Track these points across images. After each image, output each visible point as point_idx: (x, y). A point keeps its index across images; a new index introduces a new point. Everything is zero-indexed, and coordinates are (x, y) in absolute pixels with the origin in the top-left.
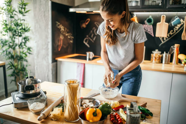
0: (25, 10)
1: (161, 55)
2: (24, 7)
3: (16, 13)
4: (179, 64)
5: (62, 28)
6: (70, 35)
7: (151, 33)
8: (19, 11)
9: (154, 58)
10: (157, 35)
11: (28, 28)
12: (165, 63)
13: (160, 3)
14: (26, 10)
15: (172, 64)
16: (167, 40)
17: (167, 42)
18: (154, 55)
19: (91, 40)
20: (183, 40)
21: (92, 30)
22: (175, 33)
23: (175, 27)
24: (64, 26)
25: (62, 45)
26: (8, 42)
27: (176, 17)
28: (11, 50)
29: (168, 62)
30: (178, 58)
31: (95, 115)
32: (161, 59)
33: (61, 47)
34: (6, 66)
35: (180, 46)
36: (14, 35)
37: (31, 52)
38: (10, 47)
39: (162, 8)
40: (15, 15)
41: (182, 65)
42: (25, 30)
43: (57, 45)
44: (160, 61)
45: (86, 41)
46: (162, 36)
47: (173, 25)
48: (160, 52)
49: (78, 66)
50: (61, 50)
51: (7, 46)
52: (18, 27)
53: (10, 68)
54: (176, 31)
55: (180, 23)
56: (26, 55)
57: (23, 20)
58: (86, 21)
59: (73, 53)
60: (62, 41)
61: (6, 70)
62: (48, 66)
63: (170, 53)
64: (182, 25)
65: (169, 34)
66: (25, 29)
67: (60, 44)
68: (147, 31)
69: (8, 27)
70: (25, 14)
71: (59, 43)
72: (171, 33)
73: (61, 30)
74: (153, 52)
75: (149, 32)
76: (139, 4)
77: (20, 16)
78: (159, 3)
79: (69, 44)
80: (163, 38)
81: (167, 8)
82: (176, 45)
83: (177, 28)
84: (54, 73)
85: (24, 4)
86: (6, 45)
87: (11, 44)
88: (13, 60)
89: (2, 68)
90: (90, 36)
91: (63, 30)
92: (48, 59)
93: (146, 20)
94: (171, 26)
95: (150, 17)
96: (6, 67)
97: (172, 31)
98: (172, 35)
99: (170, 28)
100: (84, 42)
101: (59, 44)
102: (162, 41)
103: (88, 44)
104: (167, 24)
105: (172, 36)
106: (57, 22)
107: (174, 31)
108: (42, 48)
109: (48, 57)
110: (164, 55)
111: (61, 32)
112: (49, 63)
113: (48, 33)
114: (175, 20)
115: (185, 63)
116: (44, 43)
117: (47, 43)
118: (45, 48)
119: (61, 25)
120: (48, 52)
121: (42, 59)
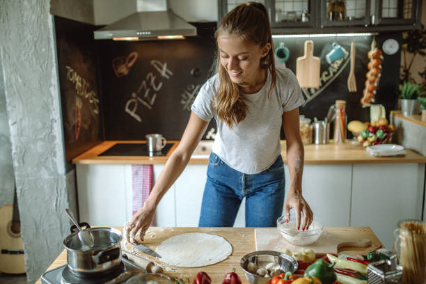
4: (347, 141)
5: (77, 79)
6: (93, 95)
12: (321, 143)
13: (304, 15)
15: (333, 143)
16: (318, 92)
17: (317, 97)
19: (145, 104)
20: (352, 92)
21: (145, 79)
22: (332, 78)
23: (332, 65)
24: (80, 76)
25: (81, 125)
27: (336, 45)
29: (326, 140)
32: (311, 134)
33: (79, 129)
35: (347, 105)
39: (311, 27)
43: (72, 125)
44: (311, 139)
45: (131, 108)
46: (308, 86)
47: (329, 62)
48: (309, 120)
49: (136, 174)
50: (80, 136)
54: (334, 73)
58: (128, 59)
59: (101, 139)
60: (79, 114)
62: (57, 181)
67: (78, 123)
71: (75, 119)
72: (325, 79)
73: (77, 87)
79: (92, 118)
80: (309, 90)
82: (339, 103)
83: (336, 66)
90: (141, 95)
91: (80, 85)
95: (282, 46)
97: (326, 73)
98: (327, 81)
99: (324, 67)
100: (127, 110)
101: (76, 121)
102: (308, 97)
103: (136, 113)
104: (318, 59)
105: (327, 85)
106: (69, 68)
107: (329, 74)
108: (36, 137)
109: (54, 158)
110: (317, 126)
111: (76, 91)
112: (58, 175)
113: (52, 97)
114: (333, 51)
115: (365, 139)
116: (40, 125)
117: (48, 124)
118: (45, 136)
119: (75, 74)
120: (54, 148)
121: (37, 165)
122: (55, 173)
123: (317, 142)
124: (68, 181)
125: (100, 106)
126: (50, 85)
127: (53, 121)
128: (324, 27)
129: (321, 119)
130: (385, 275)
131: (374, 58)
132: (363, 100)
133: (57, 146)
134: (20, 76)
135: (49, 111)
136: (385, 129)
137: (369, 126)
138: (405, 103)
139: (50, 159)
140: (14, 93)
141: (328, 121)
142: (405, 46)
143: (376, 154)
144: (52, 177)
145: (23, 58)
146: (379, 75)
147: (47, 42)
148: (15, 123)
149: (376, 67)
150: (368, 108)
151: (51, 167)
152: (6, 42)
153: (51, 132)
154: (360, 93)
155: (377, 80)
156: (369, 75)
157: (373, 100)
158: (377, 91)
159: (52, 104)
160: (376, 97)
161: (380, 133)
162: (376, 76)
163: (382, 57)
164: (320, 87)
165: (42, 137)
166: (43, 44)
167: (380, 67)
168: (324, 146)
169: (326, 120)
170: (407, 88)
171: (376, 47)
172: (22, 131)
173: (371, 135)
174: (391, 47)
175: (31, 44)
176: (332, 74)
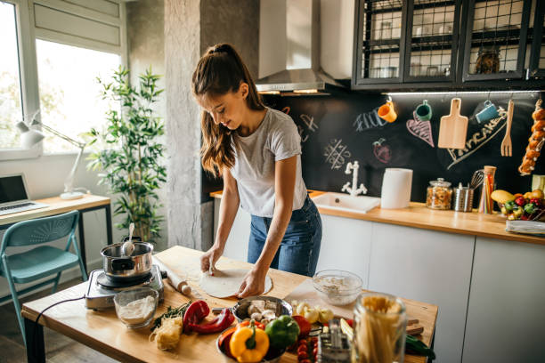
0: (152, 90)
1: (451, 192)
2: (151, 84)
3: (136, 97)
4: (495, 212)
7: (428, 140)
8: (142, 92)
9: (434, 198)
10: (441, 145)
11: (158, 127)
12: (461, 210)
13: (448, 69)
14: (156, 90)
15: (477, 212)
16: (466, 155)
17: (464, 160)
18: (434, 190)
20: (505, 156)
22: (485, 140)
23: (486, 126)
26: (118, 157)
27: (488, 103)
28: (123, 173)
29: (468, 207)
30: (491, 200)
31: (252, 345)
32: (450, 199)
34: (112, 206)
35: (497, 171)
36: (130, 142)
37: (164, 178)
38: (123, 166)
39: (451, 82)
40: (134, 99)
41: (502, 216)
42: (151, 132)
44: (450, 205)
46: (454, 146)
47: (479, 122)
48: (449, 184)
51: (116, 164)
52: (137, 126)
53: (121, 210)
54: (488, 135)
55: (496, 116)
56: (155, 184)
57: (147, 110)
61: (112, 214)
62: (194, 208)
63: (471, 187)
64: (503, 122)
65: (470, 141)
66: (150, 130)
68: (418, 134)
69: (120, 125)
70: (153, 98)
72: (476, 141)
74: (431, 183)
75: (423, 136)
76: (397, 74)
77: (144, 103)
78: (445, 72)
80: (456, 151)
81: (463, 81)
82: (487, 169)
83: (491, 127)
84: (207, 224)
85: (151, 77)
86: (113, 162)
87: (125, 161)
88: (127, 194)
89: (103, 211)
92: (193, 194)
93: (414, 109)
94: (474, 123)
95: (425, 103)
96: (113, 209)
97: (478, 134)
98: (479, 144)
99: (473, 129)
102: (455, 159)
104: (466, 118)
107: (481, 136)
108: (183, 170)
109: (194, 190)
110: (458, 191)
114: (485, 110)
118: (189, 170)
121: (182, 194)
122: (194, 202)
123: (457, 208)
124: (204, 211)
128: (466, 81)
129: (465, 184)
131: (538, 119)
132: (520, 169)
133: (196, 180)
135: (193, 150)
137: (520, 197)
139: (191, 190)
144: (192, 205)
146: (543, 139)
149: (539, 129)
150: (528, 180)
151: (191, 196)
153: (193, 167)
155: (539, 145)
156: (531, 140)
157: (532, 168)
158: (538, 158)
160: (537, 165)
162: (539, 140)
164: (470, 150)
165: (187, 170)
168: (465, 214)
169: (469, 185)
171: (541, 106)
173: (515, 207)
176: (485, 137)
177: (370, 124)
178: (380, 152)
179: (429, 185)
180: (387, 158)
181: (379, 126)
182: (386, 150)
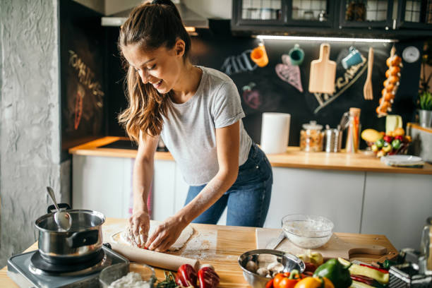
1: (323, 134)
4: (359, 151)
5: (81, 66)
6: (97, 87)
7: (297, 84)
9: (308, 141)
10: (312, 89)
12: (332, 151)
13: (321, 15)
15: (346, 152)
16: (332, 99)
17: (330, 104)
18: (308, 132)
20: (367, 100)
22: (347, 84)
23: (348, 71)
24: (85, 64)
25: (82, 115)
29: (338, 148)
32: (322, 141)
33: (79, 119)
35: (361, 113)
43: (71, 113)
44: (322, 146)
46: (322, 91)
47: (345, 67)
48: (320, 127)
50: (79, 127)
54: (350, 80)
55: (361, 61)
59: (102, 135)
60: (81, 103)
62: (50, 170)
67: (79, 111)
68: (287, 78)
71: (75, 107)
72: (339, 85)
73: (80, 75)
74: (305, 126)
75: (292, 81)
78: (319, 16)
79: (95, 109)
80: (322, 95)
82: (354, 112)
83: (352, 72)
84: (66, 189)
91: (84, 73)
94: (338, 68)
95: (297, 47)
97: (341, 79)
98: (342, 88)
99: (340, 73)
101: (77, 110)
102: (321, 103)
104: (333, 63)
105: (342, 91)
106: (72, 52)
107: (344, 80)
108: (32, 121)
109: (49, 146)
110: (329, 133)
111: (79, 79)
112: (52, 164)
113: (51, 80)
114: (350, 56)
115: (380, 149)
116: (36, 109)
117: (46, 109)
118: (41, 122)
119: (79, 61)
120: (50, 134)
121: (31, 152)
122: (49, 162)
123: (328, 149)
124: (63, 172)
125: (104, 99)
126: (51, 67)
127: (50, 106)
128: (343, 28)
129: (333, 127)
130: (411, 280)
131: (393, 65)
132: (378, 110)
133: (53, 134)
134: (20, 56)
135: (47, 94)
136: (402, 139)
137: (385, 136)
138: (424, 114)
139: (44, 147)
140: (12, 73)
141: (341, 129)
142: (426, 56)
143: (392, 164)
144: (46, 166)
145: (24, 37)
146: (398, 84)
147: (50, 22)
148: (11, 105)
149: (395, 74)
150: (384, 118)
151: (45, 155)
152: (8, 19)
153: (48, 117)
154: (376, 102)
155: (395, 88)
156: (386, 83)
157: (390, 109)
158: (394, 100)
159: (51, 88)
160: (393, 106)
161: (395, 143)
162: (394, 84)
163: (401, 65)
164: (334, 94)
165: (38, 121)
166: (46, 23)
167: (399, 74)
168: (336, 155)
169: (339, 127)
170: (426, 99)
171: (396, 53)
172: (17, 114)
173: (386, 144)
174: (411, 55)
175: (33, 23)
176: (347, 81)
177: (239, 68)
178: (250, 97)
179: (302, 129)
180: (257, 104)
181: (248, 70)
182: (256, 95)
